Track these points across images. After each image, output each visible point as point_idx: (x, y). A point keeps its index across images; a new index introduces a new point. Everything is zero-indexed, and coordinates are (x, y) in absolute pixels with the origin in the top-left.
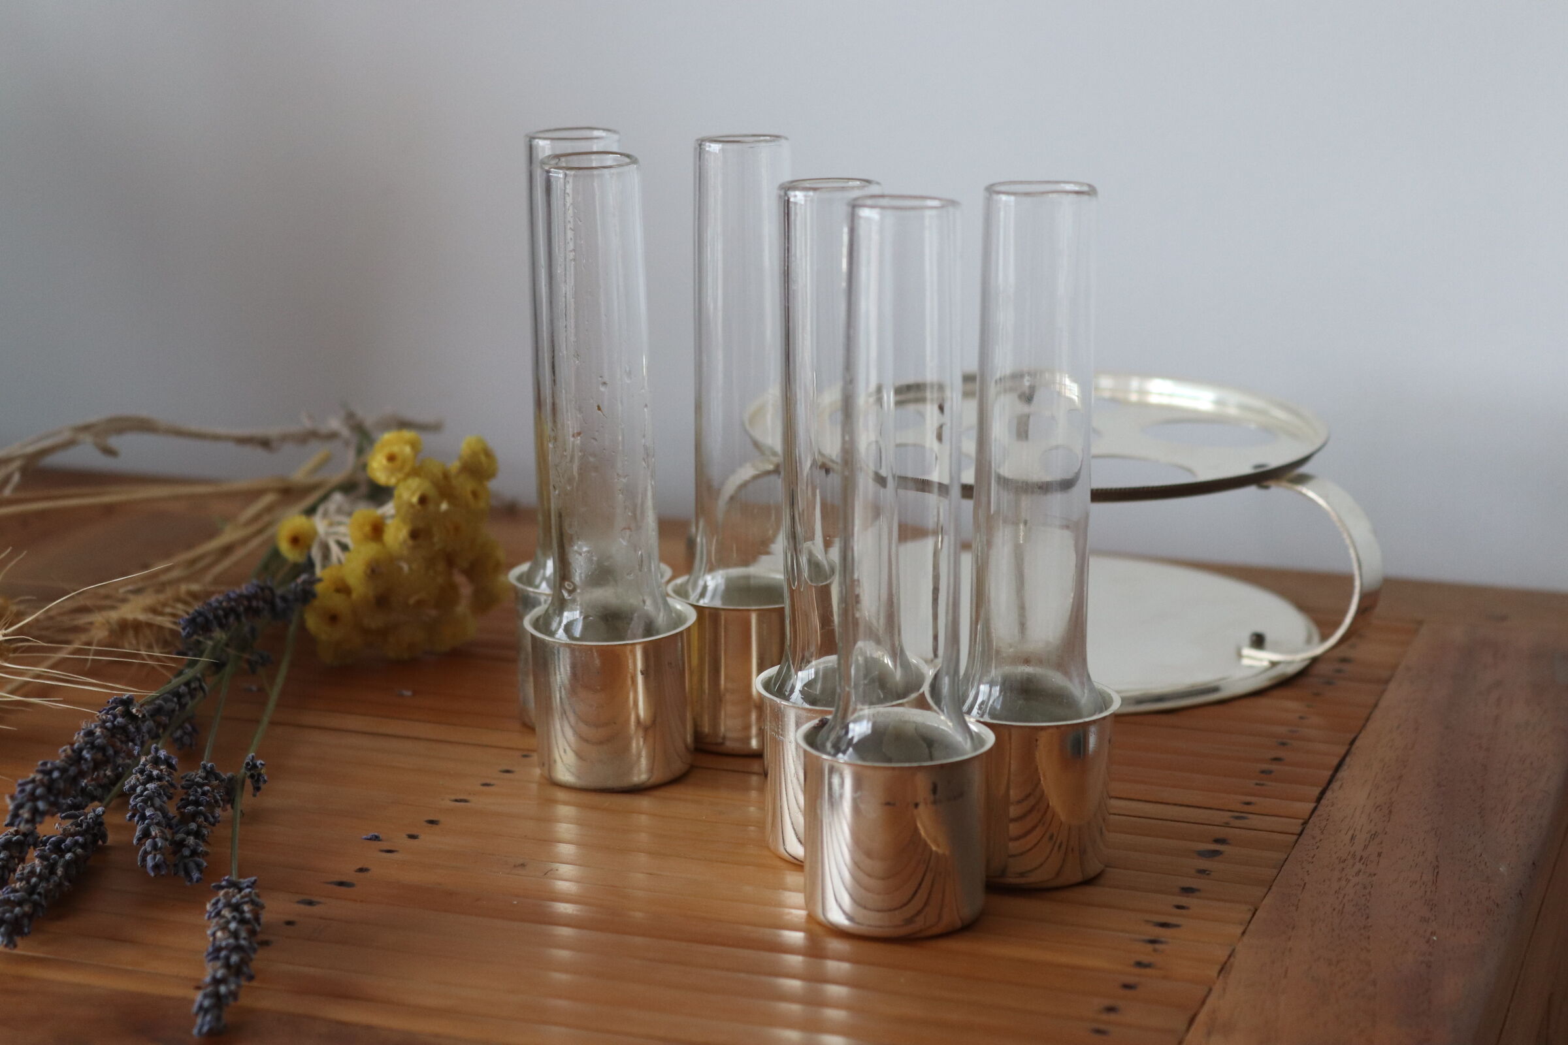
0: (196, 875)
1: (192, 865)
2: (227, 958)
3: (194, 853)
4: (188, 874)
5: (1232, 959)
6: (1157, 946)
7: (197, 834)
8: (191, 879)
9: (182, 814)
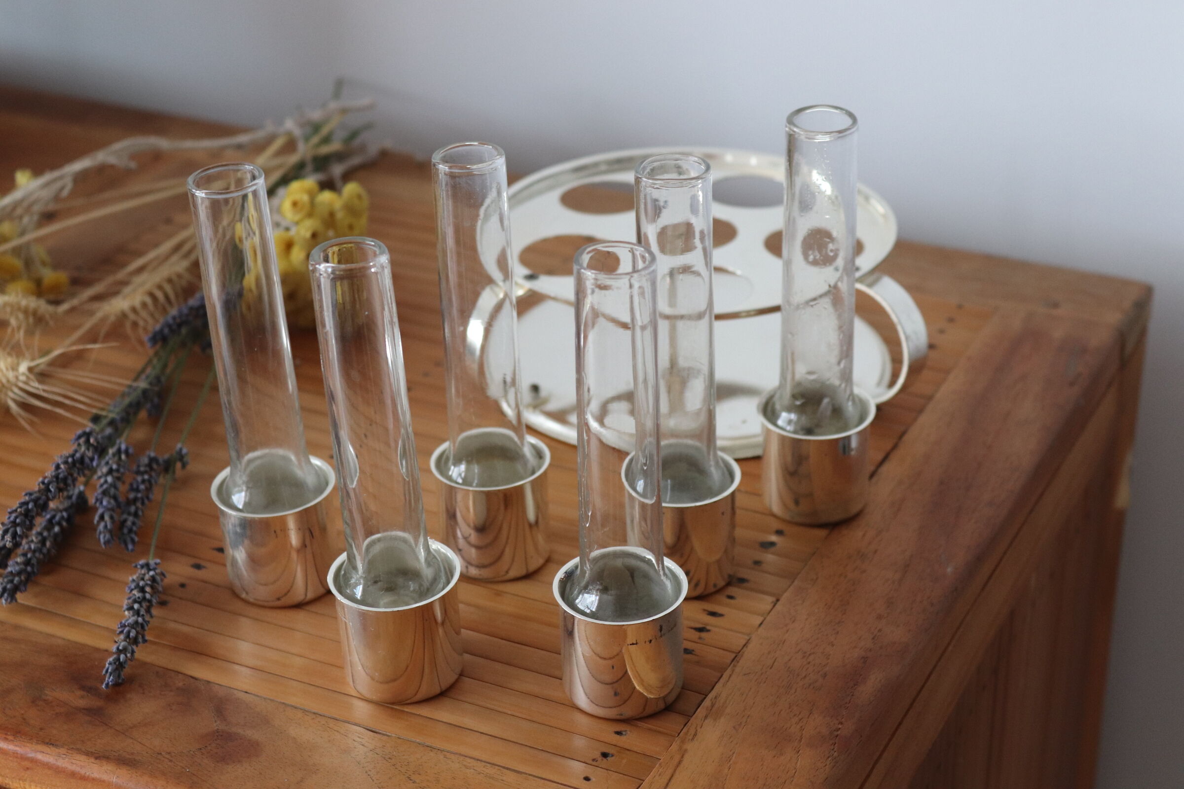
0: (130, 547)
1: (129, 540)
2: (129, 632)
3: (130, 531)
4: (126, 545)
5: (745, 649)
6: (703, 635)
7: (136, 515)
8: (127, 549)
9: (128, 499)
